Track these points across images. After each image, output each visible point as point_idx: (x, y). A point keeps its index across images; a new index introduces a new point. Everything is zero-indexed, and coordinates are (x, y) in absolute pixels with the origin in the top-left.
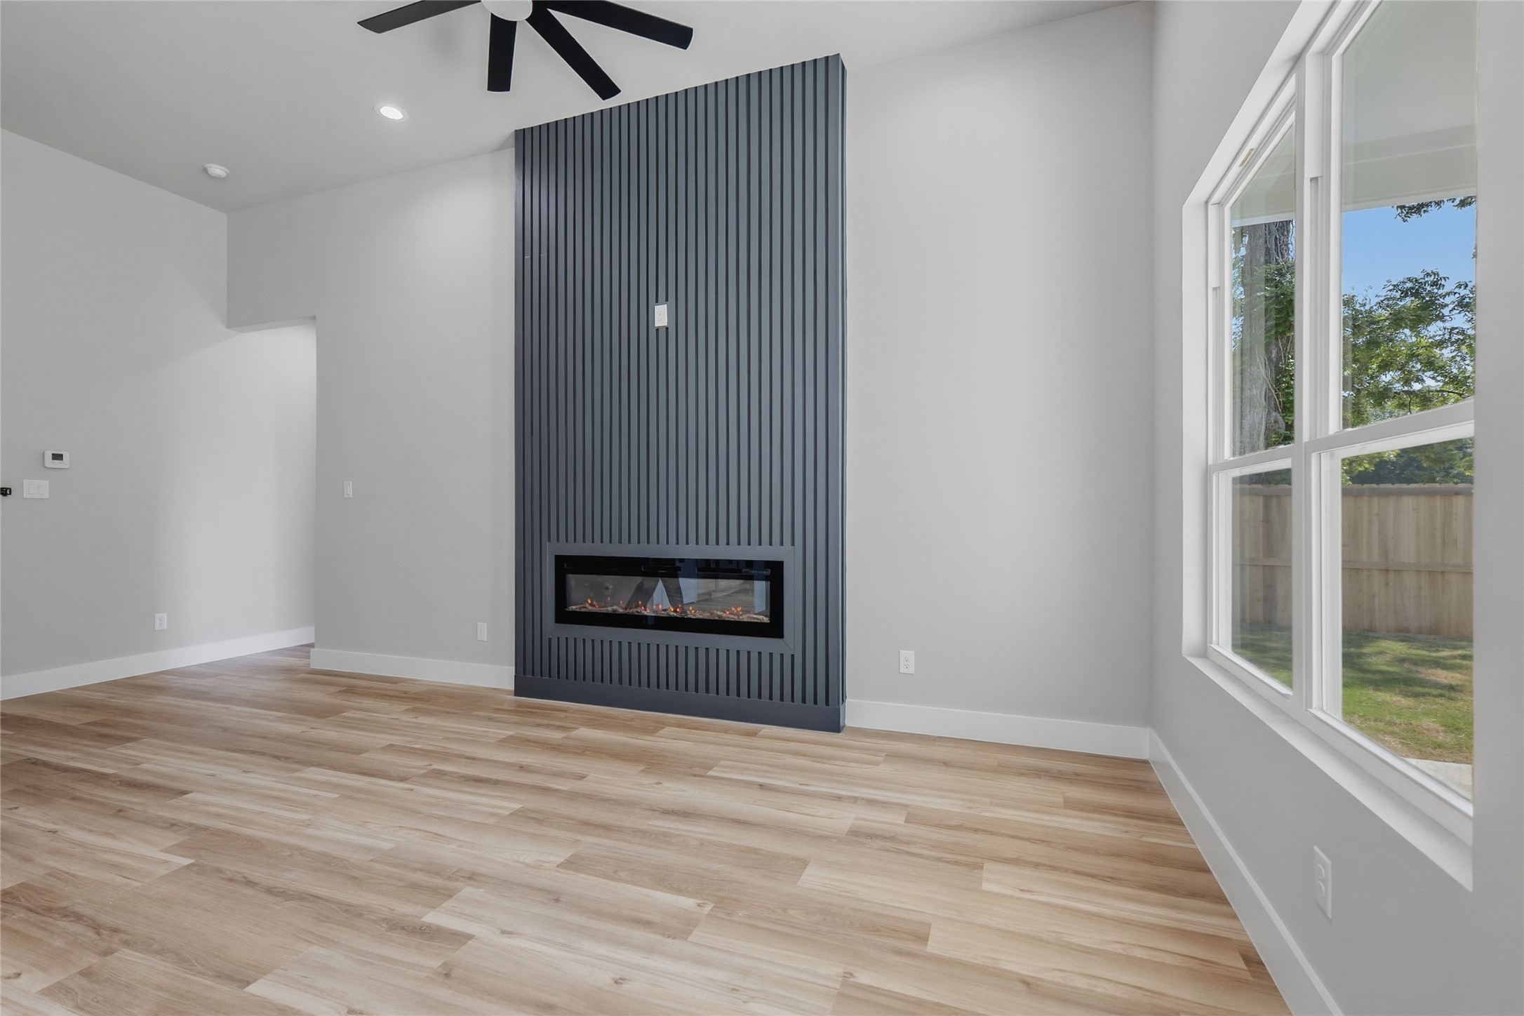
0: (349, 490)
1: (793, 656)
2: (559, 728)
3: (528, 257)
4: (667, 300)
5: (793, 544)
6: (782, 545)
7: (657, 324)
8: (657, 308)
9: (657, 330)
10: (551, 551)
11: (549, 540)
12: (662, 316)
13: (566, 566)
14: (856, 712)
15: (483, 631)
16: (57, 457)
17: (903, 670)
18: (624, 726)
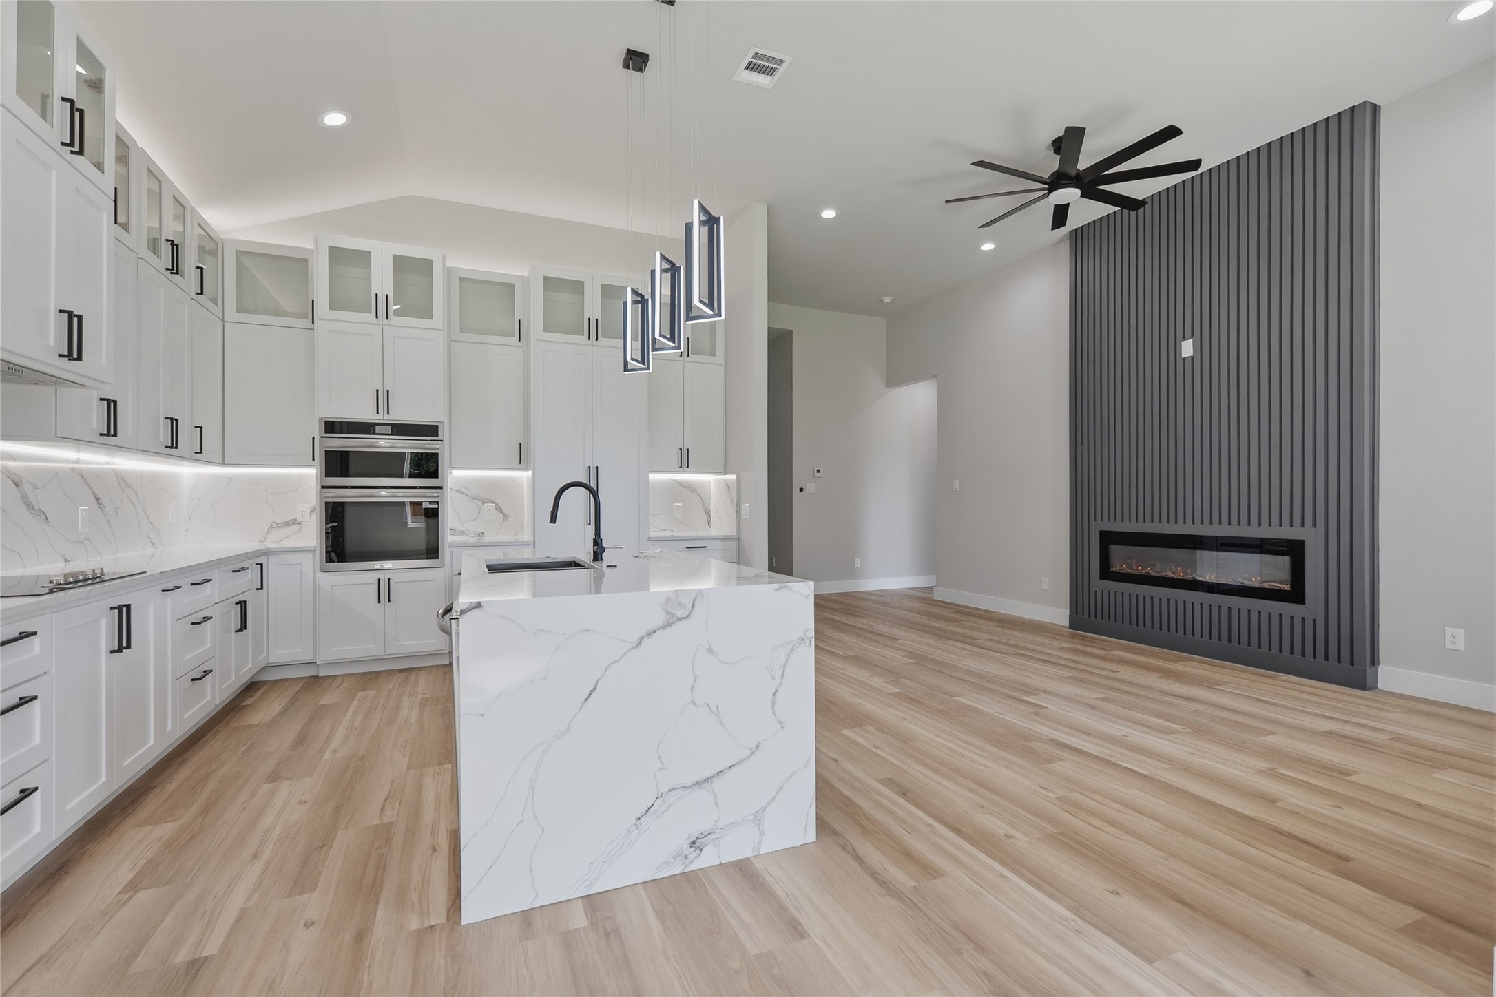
0: (957, 485)
1: (1315, 621)
2: (1103, 649)
3: (1079, 319)
4: (1192, 336)
5: (1314, 526)
6: (1303, 527)
7: (1184, 356)
8: (1183, 343)
9: (1184, 359)
10: (1097, 527)
11: (1095, 520)
12: (1187, 348)
13: (1108, 539)
14: (1389, 676)
15: (1046, 583)
16: (818, 471)
17: (1448, 645)
18: (1153, 655)
